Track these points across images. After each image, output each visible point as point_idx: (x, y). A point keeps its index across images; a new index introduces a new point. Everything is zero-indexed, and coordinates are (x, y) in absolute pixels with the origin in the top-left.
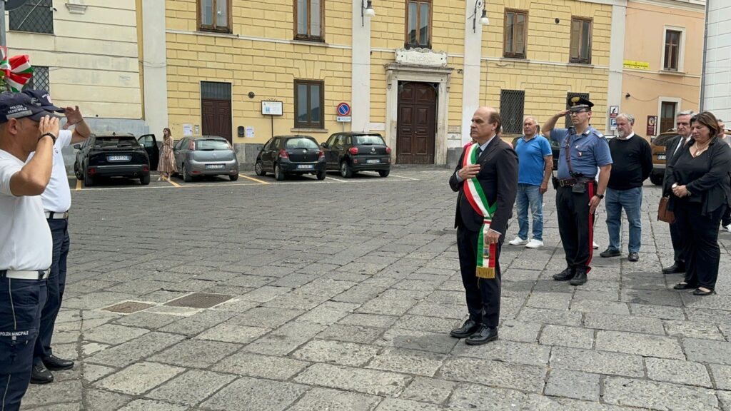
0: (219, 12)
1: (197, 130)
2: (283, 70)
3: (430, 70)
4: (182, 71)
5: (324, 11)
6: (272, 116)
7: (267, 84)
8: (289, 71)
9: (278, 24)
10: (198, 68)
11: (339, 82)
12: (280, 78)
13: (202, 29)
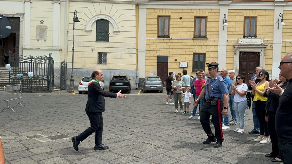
0: (165, 30)
1: (155, 74)
2: (189, 50)
3: (255, 47)
4: (151, 52)
5: (207, 26)
6: (183, 68)
7: (182, 56)
8: (191, 50)
9: (188, 33)
10: (157, 51)
11: (212, 53)
12: (187, 53)
13: (159, 37)
